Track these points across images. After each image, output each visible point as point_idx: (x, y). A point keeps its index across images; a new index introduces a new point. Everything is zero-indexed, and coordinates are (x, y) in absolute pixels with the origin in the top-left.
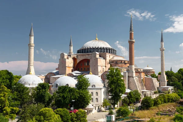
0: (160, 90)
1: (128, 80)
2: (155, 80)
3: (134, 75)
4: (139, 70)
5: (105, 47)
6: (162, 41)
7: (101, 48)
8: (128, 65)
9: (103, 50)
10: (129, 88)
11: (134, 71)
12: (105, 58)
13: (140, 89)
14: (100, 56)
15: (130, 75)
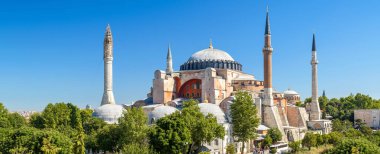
0: (311, 125)
1: (263, 111)
2: (303, 111)
3: (272, 102)
4: (279, 96)
5: (224, 59)
6: (314, 49)
7: (217, 62)
8: (262, 88)
9: (221, 65)
10: (263, 123)
11: (272, 97)
12: (224, 78)
13: (280, 125)
14: (217, 74)
15: (266, 103)
